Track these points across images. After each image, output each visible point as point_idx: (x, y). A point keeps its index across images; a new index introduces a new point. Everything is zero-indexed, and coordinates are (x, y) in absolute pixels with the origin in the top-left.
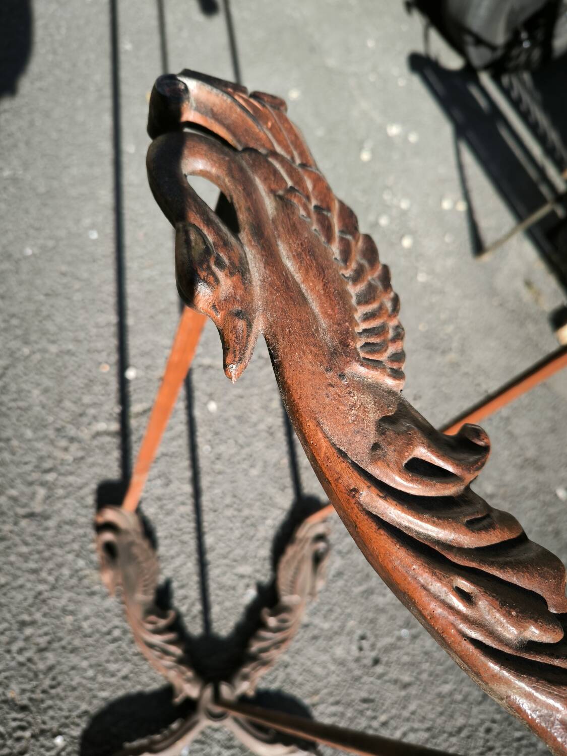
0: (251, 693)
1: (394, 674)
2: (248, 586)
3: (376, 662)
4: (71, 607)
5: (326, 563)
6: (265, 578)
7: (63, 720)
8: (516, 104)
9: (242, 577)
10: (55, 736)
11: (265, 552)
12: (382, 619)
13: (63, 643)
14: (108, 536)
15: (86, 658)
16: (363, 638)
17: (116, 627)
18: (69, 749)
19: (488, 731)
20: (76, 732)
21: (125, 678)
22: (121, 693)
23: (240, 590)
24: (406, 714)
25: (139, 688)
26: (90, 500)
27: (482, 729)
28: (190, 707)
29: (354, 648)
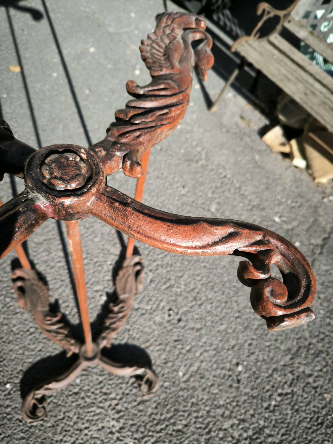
0: (109, 346)
1: (191, 325)
2: (101, 295)
3: (179, 320)
4: (6, 322)
5: (143, 275)
6: (110, 290)
7: (9, 376)
8: (223, 28)
9: (97, 291)
10: (5, 384)
11: (109, 277)
12: (180, 299)
13: (4, 340)
14: (19, 284)
15: (17, 345)
16: (170, 310)
17: (31, 327)
18: (15, 389)
19: (250, 345)
20: (17, 381)
21: (40, 350)
22: (38, 358)
23: (98, 298)
24: (201, 344)
25: (48, 354)
26: (8, 269)
27: (246, 345)
28: (76, 357)
29: (166, 316)
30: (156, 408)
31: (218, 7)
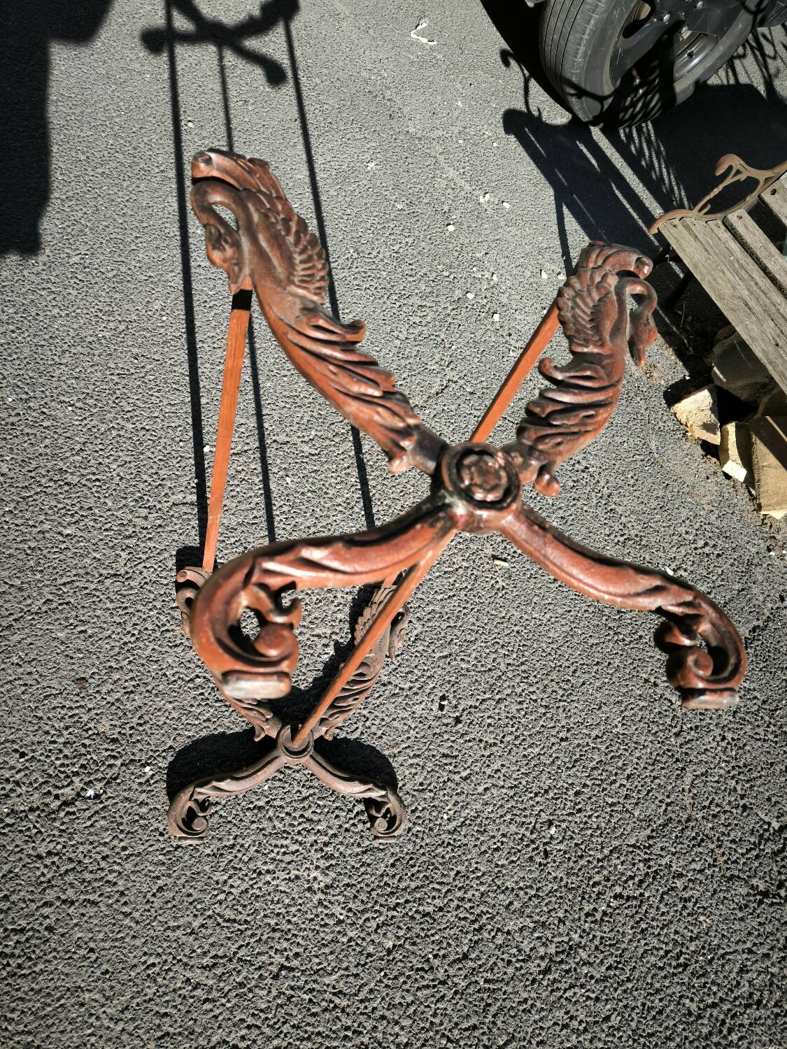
0: (329, 738)
1: (475, 733)
2: (326, 646)
3: (458, 720)
4: (156, 656)
5: (404, 625)
6: (344, 641)
7: (151, 753)
9: (319, 636)
10: (144, 766)
11: (344, 614)
12: (465, 682)
13: (149, 688)
14: (189, 594)
15: (170, 702)
16: (443, 698)
17: (197, 676)
18: (157, 778)
19: (577, 794)
20: (164, 764)
21: (208, 720)
22: (204, 733)
23: (319, 649)
24: (489, 771)
25: (220, 730)
26: (171, 563)
27: (571, 792)
28: (270, 745)
29: (435, 707)
30: (393, 865)
31: (633, 116)
